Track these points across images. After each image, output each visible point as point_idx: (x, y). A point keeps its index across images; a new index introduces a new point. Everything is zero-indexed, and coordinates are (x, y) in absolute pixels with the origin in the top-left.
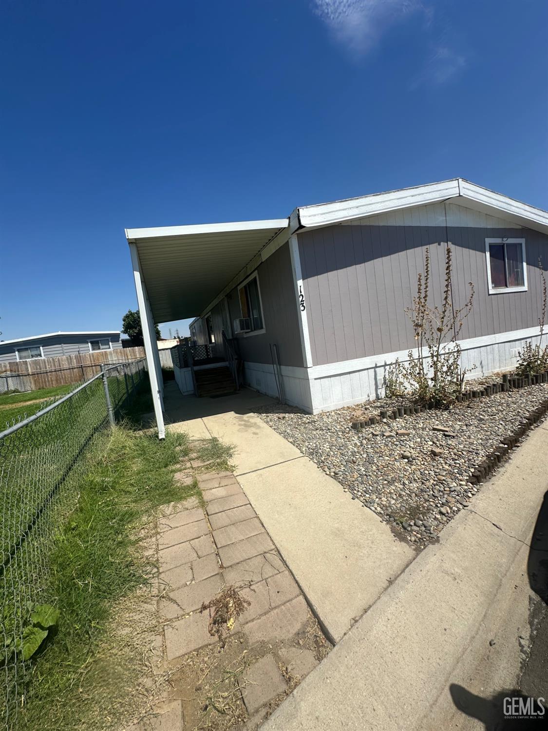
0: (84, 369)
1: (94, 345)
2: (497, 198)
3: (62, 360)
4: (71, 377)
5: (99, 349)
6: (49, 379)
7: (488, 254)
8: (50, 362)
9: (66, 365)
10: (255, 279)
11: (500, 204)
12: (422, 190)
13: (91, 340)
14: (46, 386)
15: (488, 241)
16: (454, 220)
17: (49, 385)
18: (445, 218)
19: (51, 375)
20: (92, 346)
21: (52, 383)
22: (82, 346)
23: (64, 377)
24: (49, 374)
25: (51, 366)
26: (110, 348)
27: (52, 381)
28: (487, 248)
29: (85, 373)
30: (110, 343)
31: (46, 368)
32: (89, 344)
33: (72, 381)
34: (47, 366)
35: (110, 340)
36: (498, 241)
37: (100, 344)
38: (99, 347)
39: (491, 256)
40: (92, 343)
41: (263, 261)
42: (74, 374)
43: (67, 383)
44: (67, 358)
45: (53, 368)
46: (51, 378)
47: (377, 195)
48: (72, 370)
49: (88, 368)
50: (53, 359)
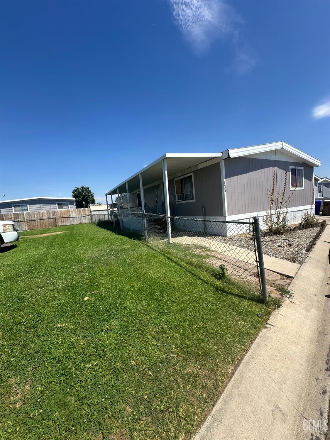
0: (56, 219)
1: (59, 206)
2: (295, 150)
3: (44, 213)
4: (49, 224)
5: (62, 208)
6: (36, 224)
7: (290, 173)
8: (37, 214)
9: (46, 217)
10: (191, 176)
11: (297, 153)
12: (270, 145)
13: (58, 203)
14: (34, 228)
15: (291, 167)
16: (279, 158)
17: (36, 228)
18: (275, 157)
19: (37, 222)
20: (58, 206)
21: (38, 227)
22: (53, 206)
23: (44, 223)
24: (36, 221)
25: (38, 216)
26: (68, 208)
27: (38, 225)
28: (290, 170)
29: (57, 222)
30: (69, 205)
31: (35, 218)
32: (57, 205)
33: (49, 226)
34: (36, 217)
35: (69, 204)
36: (294, 167)
37: (63, 206)
38: (62, 207)
39: (291, 174)
40: (58, 204)
41: (199, 168)
42: (50, 222)
43: (46, 227)
44: (47, 212)
45: (39, 218)
46: (37, 224)
47: (255, 146)
48: (49, 219)
49: (59, 219)
50: (39, 213)
